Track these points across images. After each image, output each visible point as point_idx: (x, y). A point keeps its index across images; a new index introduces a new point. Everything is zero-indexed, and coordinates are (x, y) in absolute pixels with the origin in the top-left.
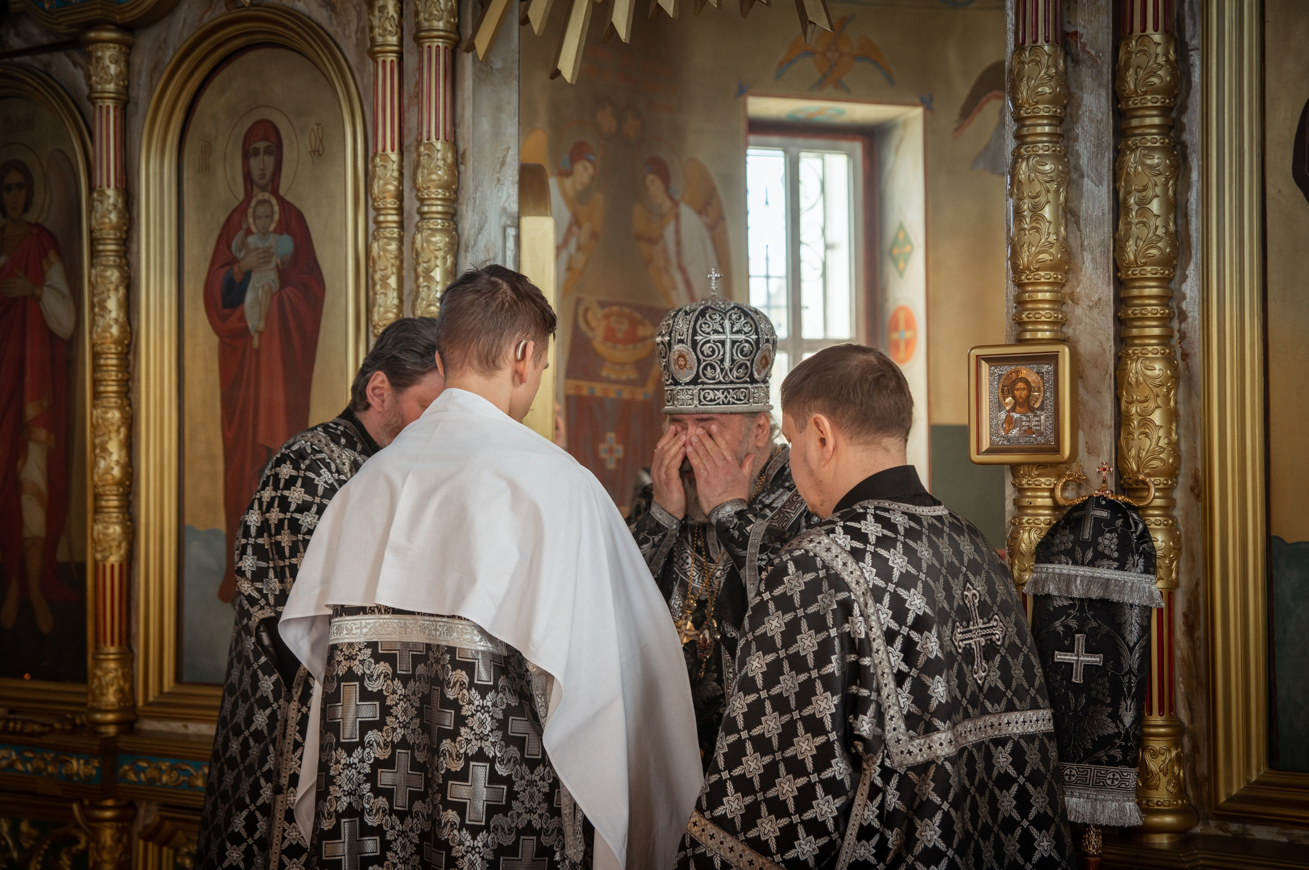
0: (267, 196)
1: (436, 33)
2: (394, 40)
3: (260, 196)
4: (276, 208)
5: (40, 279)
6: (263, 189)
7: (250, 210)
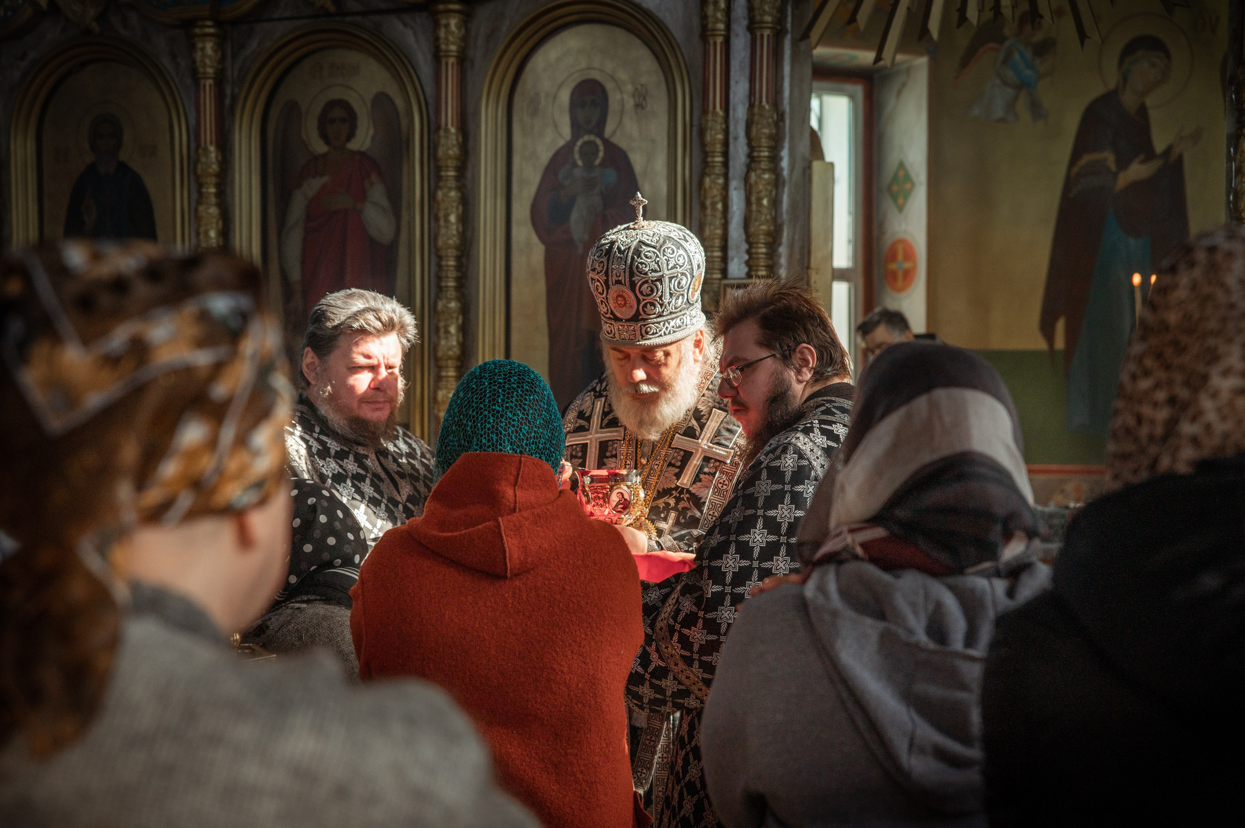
0: (592, 138)
1: (766, 25)
2: (721, 26)
3: (586, 138)
4: (601, 148)
5: (362, 196)
6: (590, 132)
7: (577, 149)
